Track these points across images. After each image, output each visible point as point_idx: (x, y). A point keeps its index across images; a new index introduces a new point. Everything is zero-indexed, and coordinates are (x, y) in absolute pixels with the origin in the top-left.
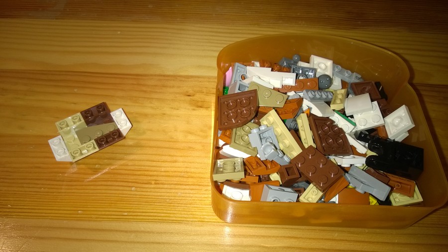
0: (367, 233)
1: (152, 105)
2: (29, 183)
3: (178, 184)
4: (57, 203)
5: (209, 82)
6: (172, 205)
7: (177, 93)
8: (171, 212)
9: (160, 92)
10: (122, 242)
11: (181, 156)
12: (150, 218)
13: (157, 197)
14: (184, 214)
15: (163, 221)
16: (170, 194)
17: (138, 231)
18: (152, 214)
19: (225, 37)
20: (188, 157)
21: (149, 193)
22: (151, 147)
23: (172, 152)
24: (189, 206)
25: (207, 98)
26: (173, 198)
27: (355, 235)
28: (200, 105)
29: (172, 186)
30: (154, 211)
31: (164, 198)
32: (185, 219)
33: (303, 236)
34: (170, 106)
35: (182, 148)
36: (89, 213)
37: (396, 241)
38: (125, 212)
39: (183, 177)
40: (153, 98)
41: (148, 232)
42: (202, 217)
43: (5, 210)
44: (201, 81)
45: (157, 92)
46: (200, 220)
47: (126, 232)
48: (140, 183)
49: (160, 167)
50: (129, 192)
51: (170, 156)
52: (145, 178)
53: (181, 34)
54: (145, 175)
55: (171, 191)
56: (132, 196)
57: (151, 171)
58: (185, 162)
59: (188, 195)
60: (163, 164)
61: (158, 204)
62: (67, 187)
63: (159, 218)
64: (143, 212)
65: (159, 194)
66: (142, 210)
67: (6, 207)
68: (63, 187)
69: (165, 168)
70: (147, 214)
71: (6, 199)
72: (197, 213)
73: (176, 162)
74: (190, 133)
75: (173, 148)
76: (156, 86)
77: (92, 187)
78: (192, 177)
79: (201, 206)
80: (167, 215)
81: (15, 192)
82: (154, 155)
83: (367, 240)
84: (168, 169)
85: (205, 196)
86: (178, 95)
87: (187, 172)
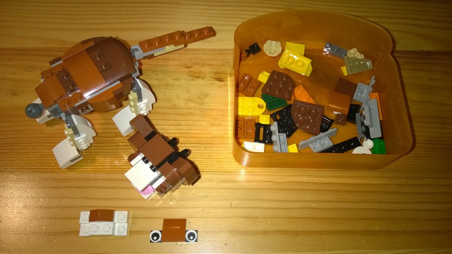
1: (157, 77)
5: (204, 54)
7: (177, 65)
9: (163, 65)
11: (184, 120)
19: (218, 10)
20: (189, 120)
22: (158, 113)
23: (177, 117)
25: (203, 69)
28: (196, 76)
34: (172, 77)
35: (184, 114)
37: (350, 182)
39: (186, 137)
40: (158, 71)
43: (50, 167)
44: (197, 54)
51: (175, 120)
53: (177, 8)
58: (187, 125)
60: (170, 127)
62: (95, 148)
67: (50, 165)
68: (93, 148)
71: (48, 159)
73: (180, 125)
74: (190, 100)
75: (177, 114)
77: (115, 147)
78: (193, 137)
83: (327, 182)
84: (174, 131)
85: (205, 152)
86: (178, 67)
87: (189, 133)
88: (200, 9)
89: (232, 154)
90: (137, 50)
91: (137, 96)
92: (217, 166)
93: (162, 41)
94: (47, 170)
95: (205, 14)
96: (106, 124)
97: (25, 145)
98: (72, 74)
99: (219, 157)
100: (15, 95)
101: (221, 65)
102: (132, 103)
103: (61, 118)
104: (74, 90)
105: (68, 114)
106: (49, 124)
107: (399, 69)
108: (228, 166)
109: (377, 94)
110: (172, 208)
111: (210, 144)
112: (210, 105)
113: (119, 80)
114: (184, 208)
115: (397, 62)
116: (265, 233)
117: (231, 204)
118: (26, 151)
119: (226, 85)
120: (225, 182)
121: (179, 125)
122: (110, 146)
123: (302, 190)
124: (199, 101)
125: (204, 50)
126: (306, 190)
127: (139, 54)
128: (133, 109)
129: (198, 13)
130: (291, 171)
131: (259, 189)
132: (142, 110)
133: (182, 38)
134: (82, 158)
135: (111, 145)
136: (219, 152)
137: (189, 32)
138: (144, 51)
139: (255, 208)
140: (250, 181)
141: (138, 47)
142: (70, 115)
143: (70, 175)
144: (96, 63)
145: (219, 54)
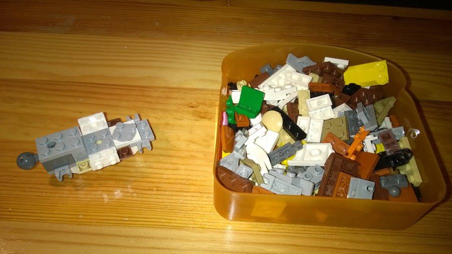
0: (369, 242)
1: (156, 115)
2: (31, 188)
3: (180, 191)
4: (58, 207)
5: (212, 94)
6: (173, 211)
7: (183, 105)
8: (172, 218)
9: (164, 103)
10: (122, 246)
11: (184, 164)
12: (151, 223)
13: (158, 204)
14: (185, 220)
15: (163, 227)
16: (171, 201)
17: (138, 237)
18: (153, 220)
20: (190, 165)
21: (150, 200)
22: (153, 155)
23: (175, 160)
24: (190, 212)
25: (210, 110)
26: (174, 204)
27: (356, 244)
28: (203, 116)
29: (174, 193)
30: (156, 217)
31: (165, 204)
32: (185, 225)
33: (304, 244)
34: (174, 117)
35: (184, 156)
36: (89, 217)
37: (398, 251)
38: (126, 217)
39: (185, 184)
40: (157, 109)
41: (148, 237)
42: (202, 223)
43: (5, 213)
44: (204, 94)
45: (161, 103)
46: (200, 226)
47: (126, 236)
48: (142, 190)
49: (163, 174)
50: (131, 198)
51: (172, 163)
52: (147, 184)
53: (186, 49)
54: (147, 182)
55: (172, 197)
56: (133, 202)
57: (153, 178)
59: (189, 202)
60: (166, 172)
61: (159, 210)
62: (68, 192)
63: (160, 224)
64: (144, 218)
65: (160, 200)
66: (142, 216)
67: (7, 210)
68: (65, 192)
69: (167, 176)
70: (148, 220)
72: (198, 219)
73: (178, 170)
74: (193, 142)
75: (175, 157)
76: (160, 97)
78: (194, 185)
79: (201, 213)
80: (168, 221)
81: (17, 196)
82: (157, 162)
83: (368, 249)
84: (169, 176)
85: (207, 203)
86: (181, 106)
87: (189, 180)
95: (215, 57)
124: (204, 143)
129: (207, 55)
130: (319, 233)
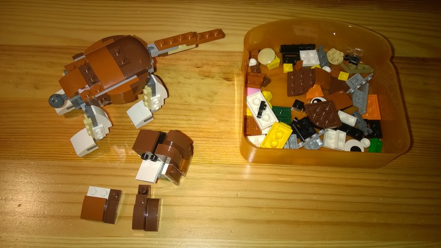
5: (214, 55)
7: (189, 65)
9: (175, 65)
11: (194, 116)
19: (227, 16)
20: (199, 116)
22: (170, 109)
28: (207, 76)
34: (184, 76)
35: (194, 110)
40: (170, 70)
42: (210, 160)
43: (68, 156)
46: (209, 162)
51: (185, 115)
53: (190, 13)
58: (197, 120)
59: (200, 145)
60: (181, 122)
62: (111, 139)
68: (109, 139)
71: (67, 148)
72: (207, 158)
74: (200, 98)
75: (187, 110)
78: (202, 132)
79: (209, 153)
82: (173, 115)
83: (328, 176)
84: (184, 126)
85: (213, 145)
86: (190, 67)
87: (199, 128)
88: (210, 14)
89: (239, 149)
90: (153, 48)
91: (151, 91)
92: (224, 159)
93: (176, 41)
94: (65, 158)
95: (215, 19)
96: (121, 117)
97: (45, 134)
98: (93, 67)
99: (226, 150)
100: (37, 88)
101: (230, 66)
102: (146, 98)
103: (81, 108)
104: (94, 83)
105: (88, 105)
106: (67, 115)
107: (397, 73)
108: (234, 159)
109: (376, 95)
110: (182, 196)
111: (218, 138)
112: (219, 102)
113: (136, 74)
114: (193, 196)
115: (395, 67)
116: (269, 222)
117: (237, 195)
118: (46, 140)
119: (233, 84)
120: (231, 173)
121: (190, 120)
122: (125, 138)
123: (304, 183)
124: (208, 98)
125: (214, 52)
126: (308, 183)
127: (154, 52)
128: (146, 104)
131: (263, 181)
132: (155, 103)
133: (195, 38)
134: (97, 148)
135: (126, 136)
136: (226, 146)
137: (200, 34)
138: (160, 49)
139: (260, 198)
140: (254, 174)
141: (154, 46)
142: (90, 105)
143: (86, 163)
144: (116, 58)
145: (227, 56)
